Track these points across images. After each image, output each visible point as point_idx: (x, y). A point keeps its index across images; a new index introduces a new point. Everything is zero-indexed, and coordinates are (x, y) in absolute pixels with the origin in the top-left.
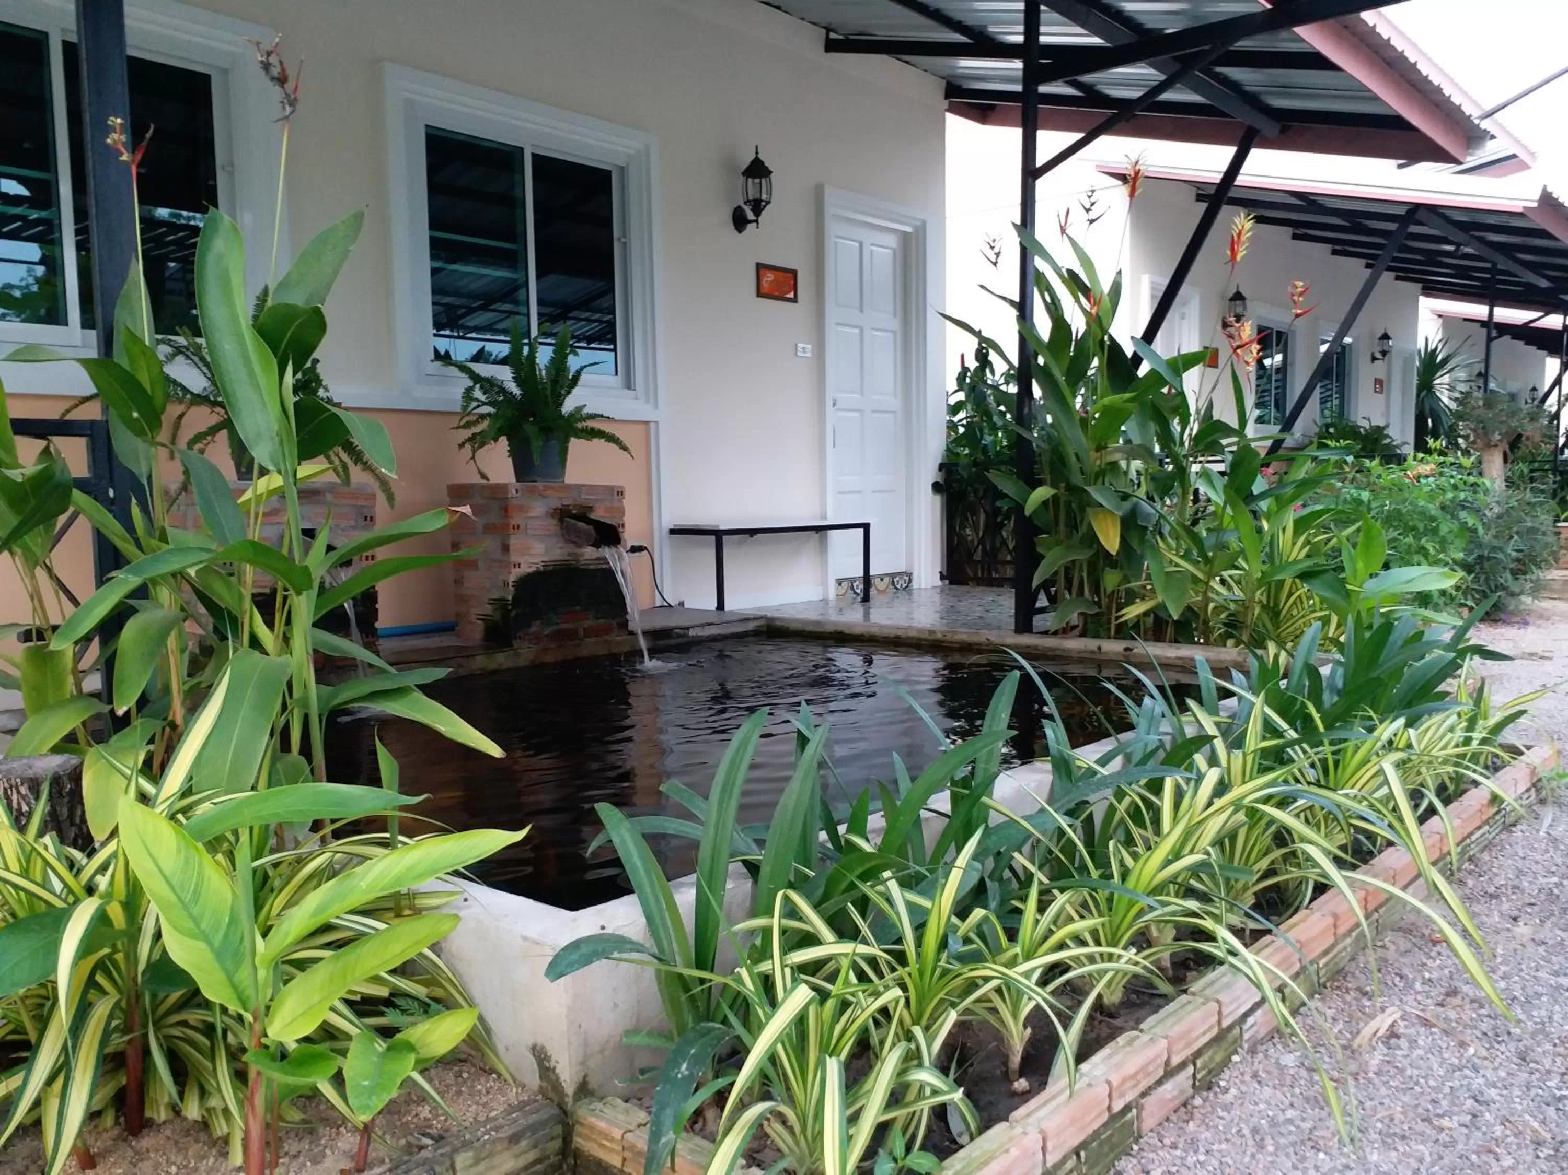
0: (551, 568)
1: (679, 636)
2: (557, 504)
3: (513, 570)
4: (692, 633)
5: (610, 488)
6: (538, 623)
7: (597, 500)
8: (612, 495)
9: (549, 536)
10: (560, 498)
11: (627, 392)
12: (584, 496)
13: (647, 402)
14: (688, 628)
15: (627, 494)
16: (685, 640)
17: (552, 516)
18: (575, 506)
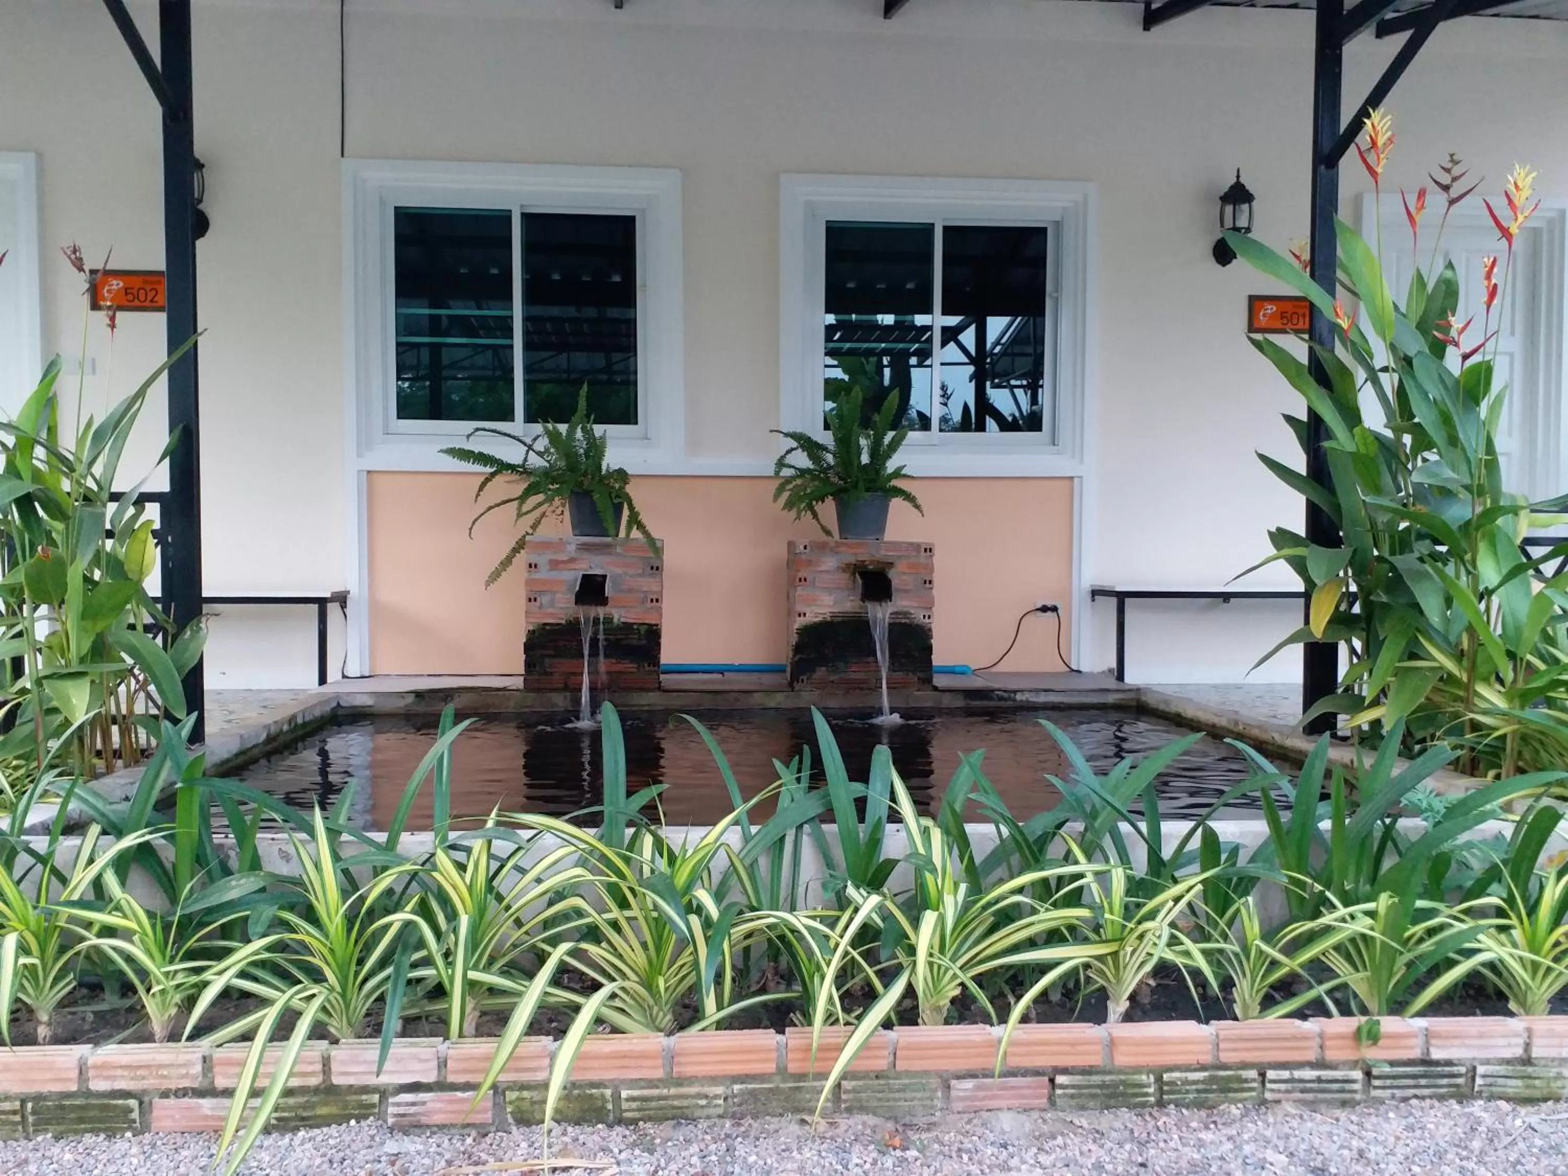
0: (840, 619)
1: (1001, 699)
2: (852, 560)
3: (798, 619)
4: (1019, 697)
5: (916, 547)
6: (824, 669)
7: (899, 557)
8: (919, 552)
9: (839, 588)
10: (856, 554)
11: (1052, 447)
12: (883, 552)
13: (1073, 457)
14: (1015, 692)
15: (936, 551)
16: (1009, 703)
17: (844, 571)
18: (872, 562)
